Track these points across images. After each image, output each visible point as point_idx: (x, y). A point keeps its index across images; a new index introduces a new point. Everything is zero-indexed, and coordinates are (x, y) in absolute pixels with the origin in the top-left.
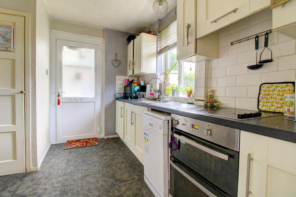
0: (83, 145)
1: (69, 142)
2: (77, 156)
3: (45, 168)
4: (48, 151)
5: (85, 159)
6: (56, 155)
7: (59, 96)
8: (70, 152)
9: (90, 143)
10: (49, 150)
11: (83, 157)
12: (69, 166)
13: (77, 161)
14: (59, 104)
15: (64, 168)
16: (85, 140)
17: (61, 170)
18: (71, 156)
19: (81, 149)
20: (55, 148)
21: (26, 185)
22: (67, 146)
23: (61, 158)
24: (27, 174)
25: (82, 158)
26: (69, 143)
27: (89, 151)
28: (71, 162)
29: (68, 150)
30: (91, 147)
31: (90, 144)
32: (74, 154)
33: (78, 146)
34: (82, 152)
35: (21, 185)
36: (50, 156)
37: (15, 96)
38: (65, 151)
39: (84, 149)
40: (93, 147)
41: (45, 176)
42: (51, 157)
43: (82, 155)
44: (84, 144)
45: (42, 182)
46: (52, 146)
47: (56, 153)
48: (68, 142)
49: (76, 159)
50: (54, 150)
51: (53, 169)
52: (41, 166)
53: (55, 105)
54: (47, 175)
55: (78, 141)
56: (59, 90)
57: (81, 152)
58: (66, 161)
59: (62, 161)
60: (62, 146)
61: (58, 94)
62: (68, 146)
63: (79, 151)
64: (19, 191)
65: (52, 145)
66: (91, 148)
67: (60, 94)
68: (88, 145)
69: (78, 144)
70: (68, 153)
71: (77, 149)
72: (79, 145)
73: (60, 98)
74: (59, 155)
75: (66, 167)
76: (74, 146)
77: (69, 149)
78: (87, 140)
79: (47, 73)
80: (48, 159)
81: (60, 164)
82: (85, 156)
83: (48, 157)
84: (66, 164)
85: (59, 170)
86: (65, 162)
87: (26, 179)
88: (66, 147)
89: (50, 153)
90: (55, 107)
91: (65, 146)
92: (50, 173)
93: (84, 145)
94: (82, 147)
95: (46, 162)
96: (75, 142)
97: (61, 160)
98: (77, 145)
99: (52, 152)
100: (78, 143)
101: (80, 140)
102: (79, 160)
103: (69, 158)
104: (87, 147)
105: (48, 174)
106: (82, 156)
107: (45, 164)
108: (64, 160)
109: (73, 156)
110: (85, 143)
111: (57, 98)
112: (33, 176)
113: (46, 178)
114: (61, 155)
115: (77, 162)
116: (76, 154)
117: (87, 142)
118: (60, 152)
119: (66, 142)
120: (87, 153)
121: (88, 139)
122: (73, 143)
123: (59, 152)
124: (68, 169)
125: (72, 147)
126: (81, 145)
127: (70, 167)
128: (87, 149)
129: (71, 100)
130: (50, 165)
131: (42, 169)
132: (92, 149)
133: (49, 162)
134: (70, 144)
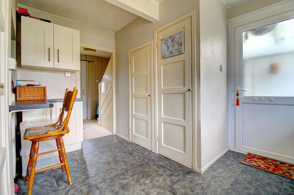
0: (268, 168)
1: (251, 156)
2: (251, 182)
3: (208, 175)
4: (222, 157)
5: (261, 193)
6: (226, 165)
7: (238, 95)
8: (245, 170)
9: (282, 170)
10: (224, 156)
11: (259, 188)
12: (234, 190)
13: (247, 188)
14: (238, 104)
15: (226, 188)
16: (274, 162)
17: (222, 189)
18: (243, 176)
19: (262, 174)
20: (230, 156)
21: (184, 184)
22: (245, 159)
23: (230, 172)
24: (191, 172)
25: (256, 189)
26: (249, 156)
27: (274, 183)
28: (239, 186)
29: (243, 166)
30: (282, 178)
31: (281, 172)
32: (249, 176)
33: (259, 166)
34: (261, 179)
35: (181, 180)
36: (221, 163)
37: (185, 93)
38: (240, 165)
39: (267, 176)
40: (284, 179)
41: (202, 185)
42: (220, 165)
43: (260, 184)
44: (271, 167)
45: (197, 191)
46: (229, 153)
47: (228, 163)
48: (249, 154)
49: (248, 186)
50: (229, 158)
51: (215, 182)
52: (207, 170)
53: (234, 106)
54: (205, 185)
55: (264, 159)
56: (238, 88)
57: (259, 178)
58: (233, 179)
59: (230, 177)
60: (239, 157)
61: (237, 93)
62: (246, 161)
63: (259, 175)
64: (177, 185)
65: (229, 151)
66: (280, 179)
67: (239, 93)
68: (276, 172)
69: (262, 164)
70: (242, 171)
71: (256, 170)
72: (262, 166)
73: (239, 97)
74: (230, 168)
75: (229, 188)
76: (254, 164)
77: (246, 166)
78: (278, 163)
79: (221, 70)
80: (217, 165)
81: (224, 180)
82: (264, 190)
83: (219, 163)
84: (232, 185)
85: (219, 188)
86: (232, 181)
87: (188, 176)
88: (243, 161)
89: (223, 160)
90: (233, 108)
91: (243, 159)
92: (209, 184)
93: (270, 169)
94: (266, 170)
95: (213, 168)
96: (258, 159)
97: (229, 175)
98: (260, 164)
99: (225, 159)
100: (262, 162)
101: (267, 159)
102: (252, 189)
103: (240, 178)
104: (274, 175)
105: (207, 184)
106: (258, 185)
107: (210, 170)
108: (232, 178)
109: (247, 178)
110: (273, 167)
111: (236, 97)
112: (194, 177)
113: (202, 188)
114: (232, 168)
115: (246, 191)
116: (252, 177)
117: (276, 166)
118: (234, 163)
119: (246, 154)
120: (269, 184)
121: (281, 163)
122: (255, 159)
123: (232, 164)
124: (230, 193)
125: (251, 163)
126: (266, 168)
127: (234, 192)
128: (272, 179)
129: (254, 100)
130: (215, 174)
131: (205, 175)
132: (282, 183)
133: (216, 170)
134: (249, 158)
